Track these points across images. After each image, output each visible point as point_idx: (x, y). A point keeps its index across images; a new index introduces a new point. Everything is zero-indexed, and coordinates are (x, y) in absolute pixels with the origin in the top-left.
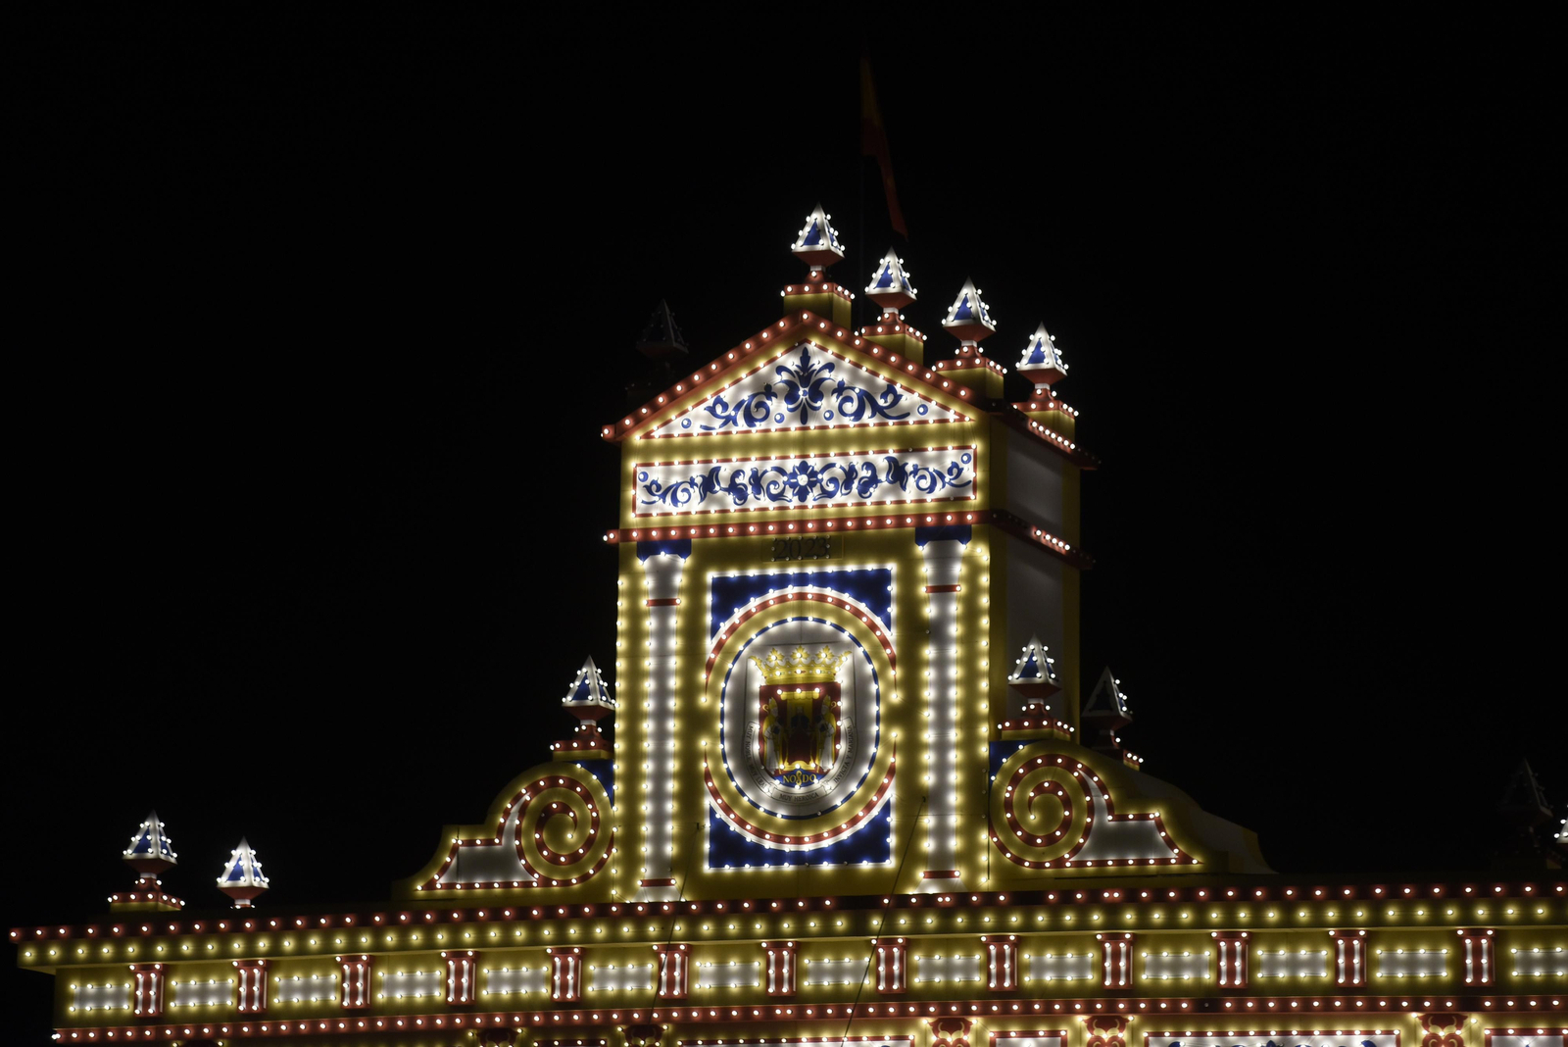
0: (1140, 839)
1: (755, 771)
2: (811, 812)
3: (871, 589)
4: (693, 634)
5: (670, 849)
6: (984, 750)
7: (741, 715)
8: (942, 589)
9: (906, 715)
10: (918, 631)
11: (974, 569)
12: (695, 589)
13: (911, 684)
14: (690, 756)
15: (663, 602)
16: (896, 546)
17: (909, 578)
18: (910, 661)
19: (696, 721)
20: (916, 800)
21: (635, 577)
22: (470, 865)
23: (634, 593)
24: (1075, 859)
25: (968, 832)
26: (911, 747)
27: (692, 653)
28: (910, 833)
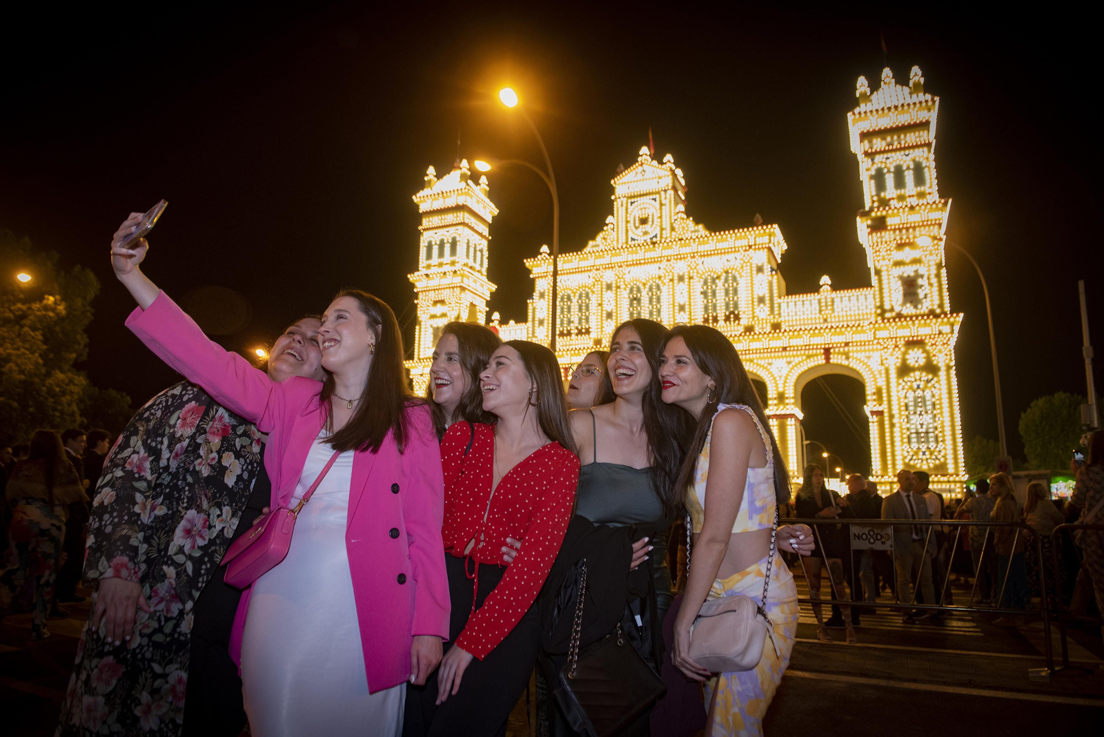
0: (698, 231)
1: (637, 228)
2: (646, 233)
3: (655, 200)
4: (627, 209)
5: (624, 241)
6: (673, 221)
7: (635, 220)
8: (666, 198)
9: (661, 217)
10: (661, 205)
11: (670, 195)
12: (627, 203)
13: (661, 213)
14: (627, 227)
15: (622, 205)
16: (659, 193)
17: (660, 197)
18: (661, 209)
19: (627, 222)
20: (662, 229)
21: (617, 203)
22: (593, 246)
23: (617, 205)
24: (688, 235)
25: (671, 233)
26: (661, 222)
27: (627, 212)
28: (661, 234)
